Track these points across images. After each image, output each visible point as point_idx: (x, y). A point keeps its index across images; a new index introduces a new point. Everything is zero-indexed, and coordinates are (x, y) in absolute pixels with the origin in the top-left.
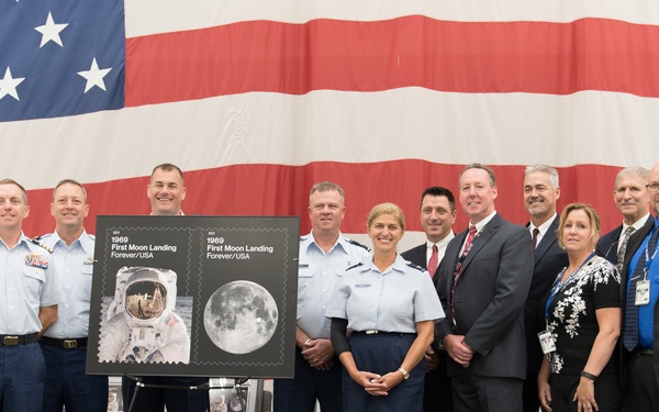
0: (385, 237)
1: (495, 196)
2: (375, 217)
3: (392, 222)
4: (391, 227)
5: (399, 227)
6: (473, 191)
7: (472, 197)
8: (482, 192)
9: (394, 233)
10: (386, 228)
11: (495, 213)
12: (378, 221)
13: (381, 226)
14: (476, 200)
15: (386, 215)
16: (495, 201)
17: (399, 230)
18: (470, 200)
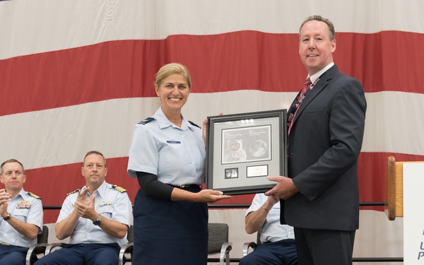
0: (176, 97)
1: (333, 50)
2: (165, 76)
3: (182, 82)
4: (181, 86)
5: (187, 87)
6: (312, 43)
7: (311, 49)
8: (321, 45)
9: (184, 92)
10: (176, 87)
11: (332, 64)
12: (167, 81)
13: (171, 86)
14: (315, 52)
15: (175, 76)
16: (333, 54)
17: (187, 89)
18: (309, 52)
